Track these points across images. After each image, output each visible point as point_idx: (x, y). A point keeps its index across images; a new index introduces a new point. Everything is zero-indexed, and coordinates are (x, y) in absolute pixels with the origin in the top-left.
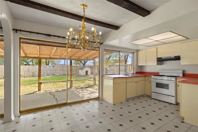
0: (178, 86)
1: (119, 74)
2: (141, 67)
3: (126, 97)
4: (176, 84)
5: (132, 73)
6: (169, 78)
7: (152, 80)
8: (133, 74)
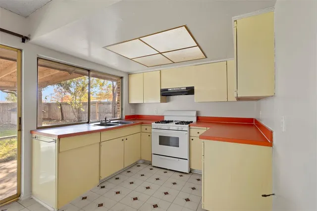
0: (192, 140)
1: (88, 123)
2: (136, 106)
3: (100, 177)
4: (190, 136)
5: (118, 118)
6: (180, 126)
7: (153, 130)
8: (120, 119)
